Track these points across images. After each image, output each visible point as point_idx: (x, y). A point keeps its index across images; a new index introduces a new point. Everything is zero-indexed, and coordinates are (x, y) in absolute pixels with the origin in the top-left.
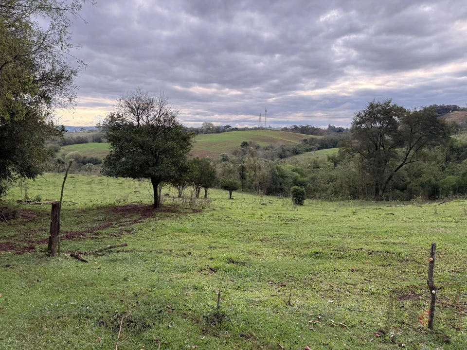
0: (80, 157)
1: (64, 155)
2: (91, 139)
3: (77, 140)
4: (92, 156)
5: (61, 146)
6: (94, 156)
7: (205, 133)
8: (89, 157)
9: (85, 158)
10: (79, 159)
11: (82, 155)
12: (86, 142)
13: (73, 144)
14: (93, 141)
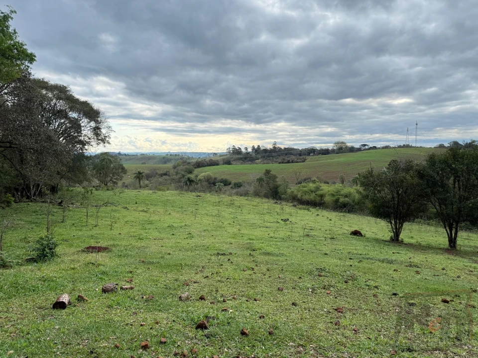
0: (211, 178)
1: (197, 176)
2: (222, 162)
3: (209, 163)
4: (222, 177)
5: (195, 168)
6: (224, 177)
7: (337, 153)
8: (219, 178)
9: (215, 179)
10: (210, 180)
11: (213, 176)
12: (218, 165)
13: (206, 166)
14: (223, 164)
